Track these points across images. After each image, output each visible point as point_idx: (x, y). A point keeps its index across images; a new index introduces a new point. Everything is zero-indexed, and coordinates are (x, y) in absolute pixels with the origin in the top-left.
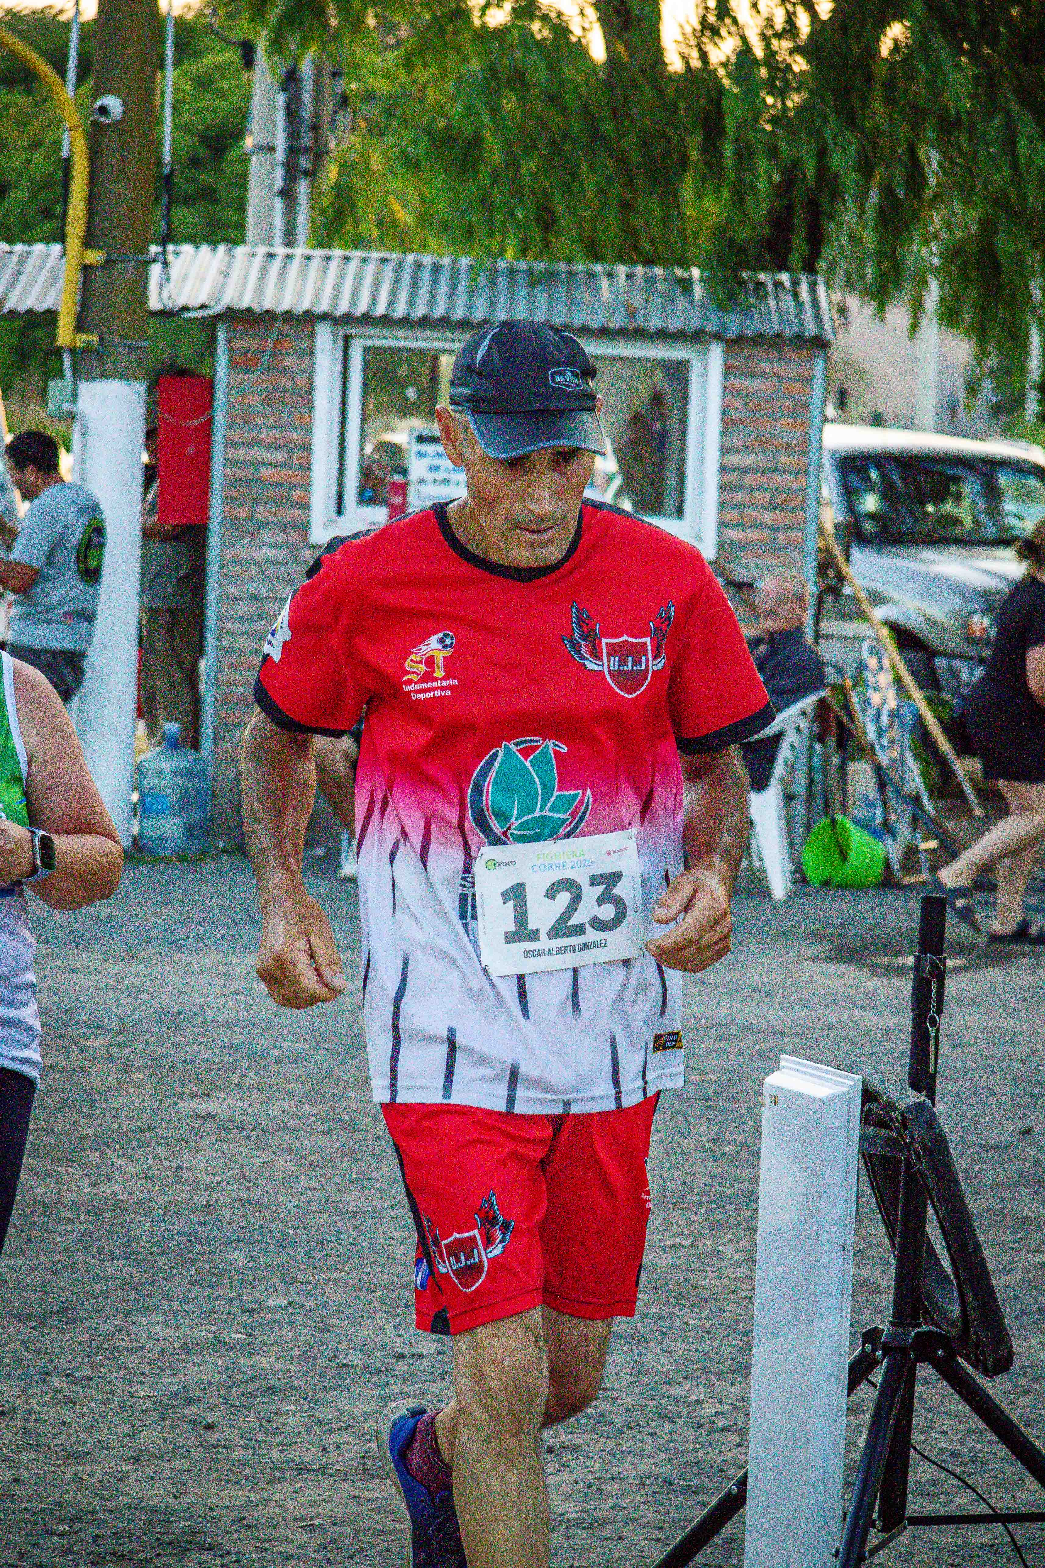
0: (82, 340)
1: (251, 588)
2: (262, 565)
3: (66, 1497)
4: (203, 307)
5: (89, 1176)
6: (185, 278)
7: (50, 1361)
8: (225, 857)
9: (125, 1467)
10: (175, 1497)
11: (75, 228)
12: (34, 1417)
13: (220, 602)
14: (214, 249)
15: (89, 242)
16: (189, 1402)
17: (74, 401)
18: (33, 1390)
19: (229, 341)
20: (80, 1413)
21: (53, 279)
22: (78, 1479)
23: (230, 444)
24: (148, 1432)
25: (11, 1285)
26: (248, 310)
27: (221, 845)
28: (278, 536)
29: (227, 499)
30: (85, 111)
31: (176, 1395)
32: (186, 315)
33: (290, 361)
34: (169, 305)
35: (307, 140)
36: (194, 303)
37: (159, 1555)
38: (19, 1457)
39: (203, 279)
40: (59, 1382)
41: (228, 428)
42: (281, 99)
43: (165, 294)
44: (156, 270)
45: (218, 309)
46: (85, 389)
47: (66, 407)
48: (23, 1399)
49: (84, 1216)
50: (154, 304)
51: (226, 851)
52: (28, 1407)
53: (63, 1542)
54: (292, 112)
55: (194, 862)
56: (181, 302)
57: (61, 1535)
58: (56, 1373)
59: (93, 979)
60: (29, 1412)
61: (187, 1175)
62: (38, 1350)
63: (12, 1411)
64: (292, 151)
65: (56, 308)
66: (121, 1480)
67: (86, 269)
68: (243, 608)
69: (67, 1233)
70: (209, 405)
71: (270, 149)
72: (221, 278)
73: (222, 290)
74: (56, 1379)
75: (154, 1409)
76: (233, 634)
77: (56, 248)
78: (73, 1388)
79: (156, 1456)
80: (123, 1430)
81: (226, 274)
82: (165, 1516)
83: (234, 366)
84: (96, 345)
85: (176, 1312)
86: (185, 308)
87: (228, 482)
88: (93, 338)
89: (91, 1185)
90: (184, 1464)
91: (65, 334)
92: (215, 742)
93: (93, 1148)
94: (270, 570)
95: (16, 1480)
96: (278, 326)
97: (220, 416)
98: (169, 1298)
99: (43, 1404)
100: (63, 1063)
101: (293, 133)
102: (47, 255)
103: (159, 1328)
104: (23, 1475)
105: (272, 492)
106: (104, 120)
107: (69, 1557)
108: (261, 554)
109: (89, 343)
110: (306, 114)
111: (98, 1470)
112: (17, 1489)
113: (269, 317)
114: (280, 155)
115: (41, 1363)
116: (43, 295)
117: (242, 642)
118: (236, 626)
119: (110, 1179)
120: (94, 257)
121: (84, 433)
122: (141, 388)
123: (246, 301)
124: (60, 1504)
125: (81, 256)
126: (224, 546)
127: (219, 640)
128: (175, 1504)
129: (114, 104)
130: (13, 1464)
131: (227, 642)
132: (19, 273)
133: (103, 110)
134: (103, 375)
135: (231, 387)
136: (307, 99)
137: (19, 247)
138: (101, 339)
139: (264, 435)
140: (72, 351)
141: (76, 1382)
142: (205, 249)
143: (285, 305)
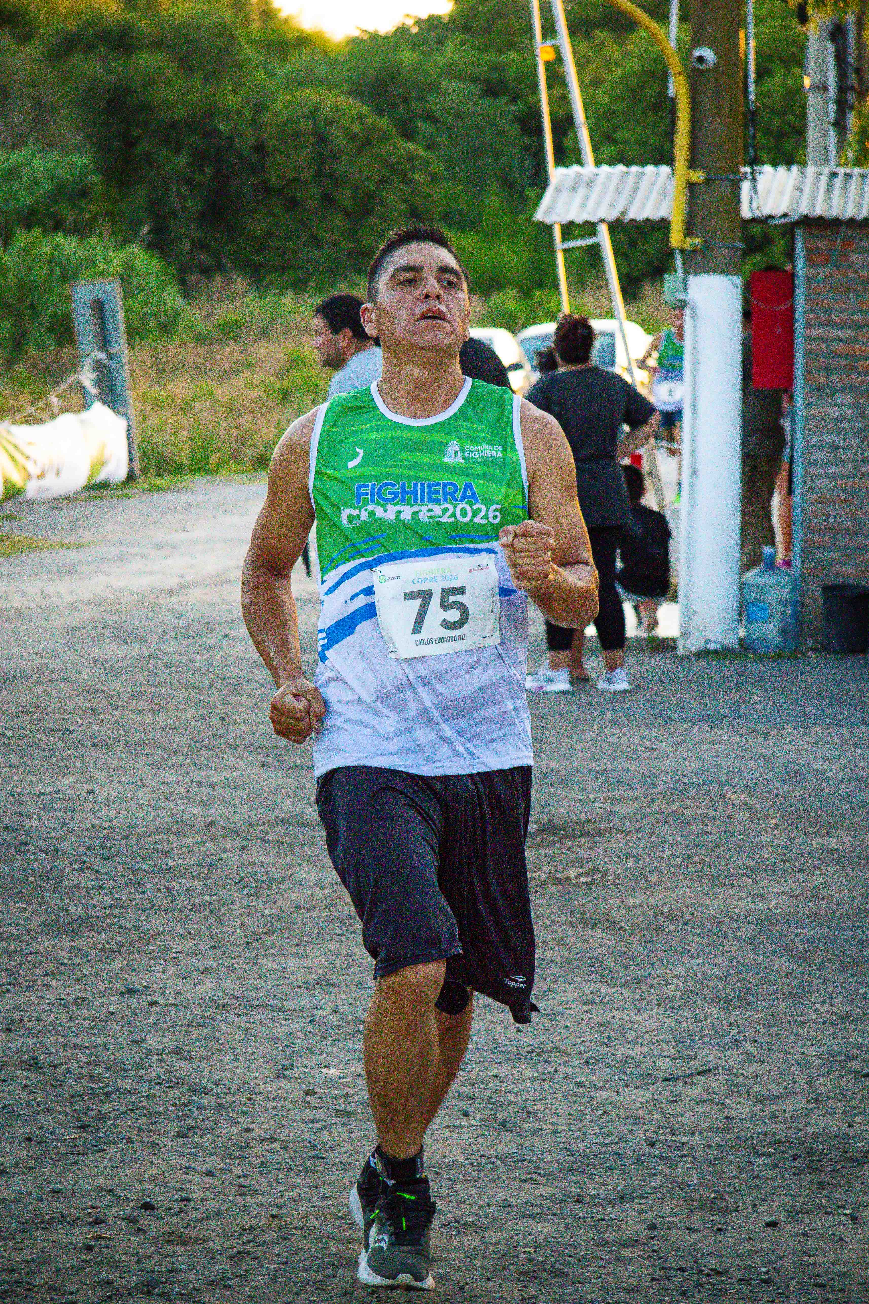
0: (690, 242)
1: (828, 438)
2: (837, 421)
3: (767, 1128)
4: (785, 215)
5: (747, 896)
6: (769, 192)
7: (740, 1032)
8: (813, 654)
9: (809, 1106)
10: (850, 1126)
11: (681, 153)
12: (733, 1072)
13: (805, 451)
14: (789, 170)
15: (693, 164)
16: (849, 1058)
17: (685, 291)
18: (729, 1053)
19: (806, 243)
20: (768, 1068)
21: (664, 194)
22: (774, 1116)
23: (808, 324)
24: (821, 1080)
25: (700, 977)
26: (820, 218)
27: (809, 644)
28: (849, 398)
29: (807, 369)
30: (686, 59)
31: (839, 1054)
32: (772, 222)
33: (854, 258)
34: (758, 214)
35: (853, 80)
36: (777, 212)
37: (843, 1167)
38: (727, 1101)
39: (782, 193)
40: (748, 1046)
41: (807, 311)
42: (831, 48)
43: (755, 205)
44: (746, 186)
45: (796, 216)
46: (694, 281)
47: (680, 296)
48: (723, 1060)
49: (748, 926)
50: (746, 213)
51: (812, 649)
52: (728, 1065)
53: (770, 1160)
54: (840, 58)
55: (789, 658)
56: (767, 211)
57: (768, 1155)
58: (745, 1040)
59: (726, 748)
60: (729, 1069)
61: (822, 894)
62: (729, 1024)
63: (716, 1068)
64: (842, 89)
65: (667, 217)
66: (807, 1115)
67: (692, 186)
68: (822, 455)
69: (738, 938)
70: (791, 293)
71: (824, 88)
72: (796, 192)
73: (798, 201)
74: (744, 1044)
75: (823, 1064)
76: (815, 476)
77: (665, 170)
78: (761, 1051)
79: (830, 1098)
80: (803, 1080)
81: (799, 188)
82: (846, 1139)
83: (810, 262)
84: (701, 247)
85: (830, 994)
86: (771, 217)
87: (808, 354)
88: (698, 241)
89: (749, 902)
90: (852, 1103)
91: (676, 238)
92: (803, 562)
93: (745, 875)
94: (844, 424)
95: (728, 1118)
96: (844, 230)
97: (800, 301)
98: (823, 983)
99: (739, 1063)
100: (711, 812)
101: (842, 75)
102: (657, 174)
103: (818, 1006)
104: (733, 1114)
105: (843, 363)
106: (701, 67)
107: (777, 1170)
108: (835, 412)
109: (696, 245)
110: (852, 60)
111: (789, 1109)
112: (729, 1124)
113: (836, 223)
114: (832, 93)
115: (733, 1033)
116: (657, 206)
117: (822, 483)
118: (817, 470)
119: (763, 897)
120: (698, 176)
121: (694, 317)
122: (738, 281)
123: (819, 210)
124: (765, 1134)
125: (687, 175)
126: (808, 406)
127: (804, 480)
128: (851, 1132)
129: (708, 54)
130: (724, 1106)
131: (811, 482)
132: (635, 189)
133: (701, 59)
134: (707, 270)
135: (808, 279)
136: (852, 47)
137: (634, 169)
138: (705, 242)
139: (835, 317)
140: (682, 251)
141: (762, 1046)
142: (782, 169)
143: (849, 213)
